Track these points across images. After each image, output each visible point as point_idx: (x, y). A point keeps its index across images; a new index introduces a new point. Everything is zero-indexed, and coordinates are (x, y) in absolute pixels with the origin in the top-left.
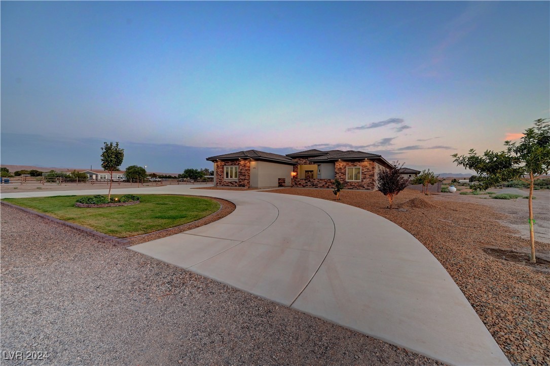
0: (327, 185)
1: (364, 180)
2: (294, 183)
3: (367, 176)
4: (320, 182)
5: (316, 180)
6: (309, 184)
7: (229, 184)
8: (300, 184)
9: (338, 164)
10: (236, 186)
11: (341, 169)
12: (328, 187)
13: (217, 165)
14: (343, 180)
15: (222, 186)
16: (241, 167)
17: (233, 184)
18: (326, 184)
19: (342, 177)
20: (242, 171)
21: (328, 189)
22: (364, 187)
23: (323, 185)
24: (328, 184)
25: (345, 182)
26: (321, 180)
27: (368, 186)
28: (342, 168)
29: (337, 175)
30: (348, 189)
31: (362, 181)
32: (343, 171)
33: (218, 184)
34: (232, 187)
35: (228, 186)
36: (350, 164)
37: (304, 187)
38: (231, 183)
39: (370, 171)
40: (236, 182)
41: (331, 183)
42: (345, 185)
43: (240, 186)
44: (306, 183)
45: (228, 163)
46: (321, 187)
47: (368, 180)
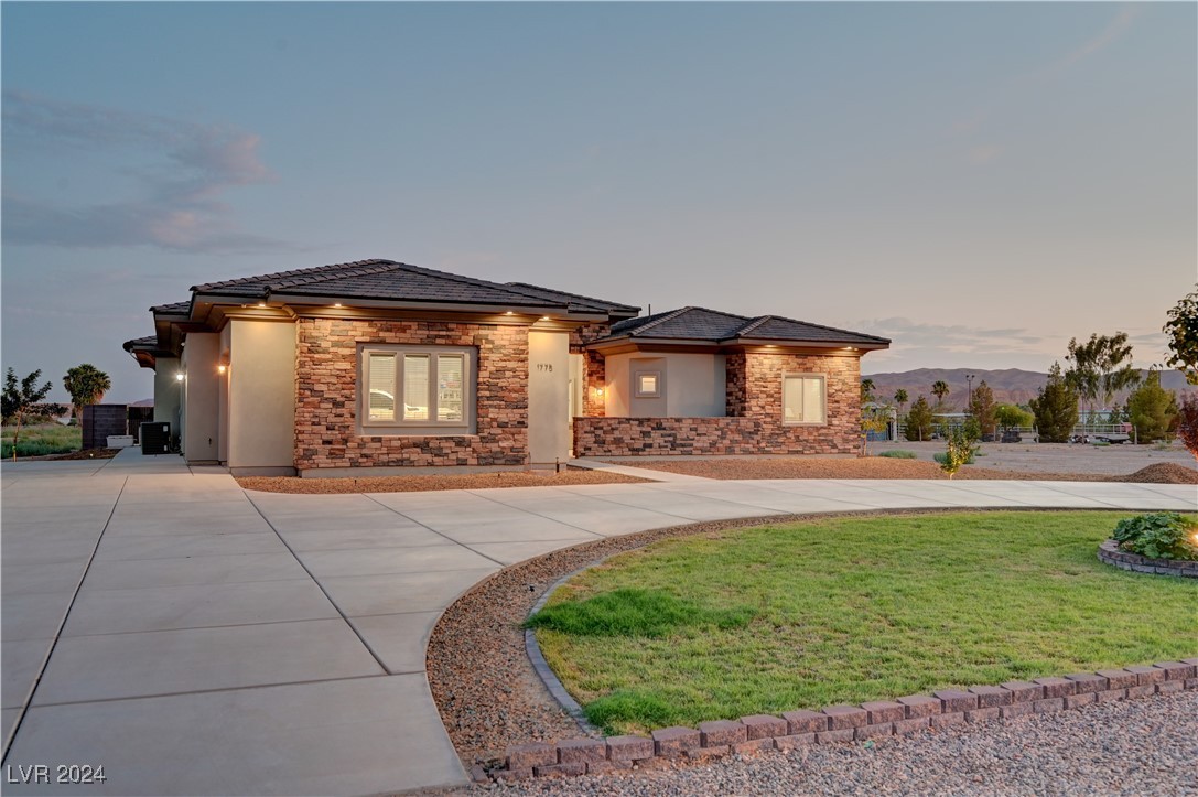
0: (727, 442)
1: (835, 422)
2: (590, 439)
3: (843, 406)
4: (702, 429)
5: (687, 424)
6: (657, 438)
7: (415, 455)
8: (618, 442)
9: (754, 362)
10: (462, 463)
11: (765, 380)
12: (730, 451)
13: (303, 338)
14: (774, 423)
15: (355, 464)
16: (494, 357)
17: (439, 453)
18: (723, 437)
19: (769, 410)
20: (502, 383)
21: (730, 458)
22: (834, 446)
23: (713, 444)
24: (730, 436)
25: (779, 427)
26: (703, 421)
27: (846, 441)
28: (770, 376)
29: (753, 402)
30: (790, 452)
31: (830, 424)
32: (771, 388)
33: (321, 459)
34: (428, 473)
35: (400, 463)
36: (794, 361)
37: (635, 451)
38: (424, 446)
39: (850, 391)
40: (460, 442)
41: (740, 431)
42: (781, 439)
43: (488, 460)
44: (645, 434)
45: (404, 330)
46: (703, 450)
47: (845, 418)
